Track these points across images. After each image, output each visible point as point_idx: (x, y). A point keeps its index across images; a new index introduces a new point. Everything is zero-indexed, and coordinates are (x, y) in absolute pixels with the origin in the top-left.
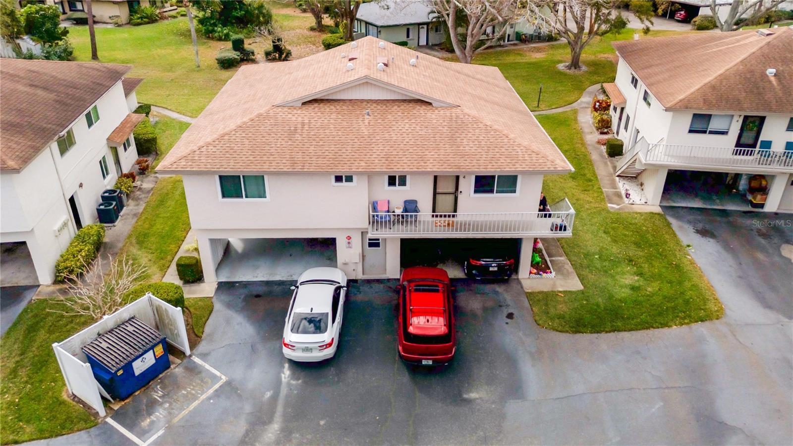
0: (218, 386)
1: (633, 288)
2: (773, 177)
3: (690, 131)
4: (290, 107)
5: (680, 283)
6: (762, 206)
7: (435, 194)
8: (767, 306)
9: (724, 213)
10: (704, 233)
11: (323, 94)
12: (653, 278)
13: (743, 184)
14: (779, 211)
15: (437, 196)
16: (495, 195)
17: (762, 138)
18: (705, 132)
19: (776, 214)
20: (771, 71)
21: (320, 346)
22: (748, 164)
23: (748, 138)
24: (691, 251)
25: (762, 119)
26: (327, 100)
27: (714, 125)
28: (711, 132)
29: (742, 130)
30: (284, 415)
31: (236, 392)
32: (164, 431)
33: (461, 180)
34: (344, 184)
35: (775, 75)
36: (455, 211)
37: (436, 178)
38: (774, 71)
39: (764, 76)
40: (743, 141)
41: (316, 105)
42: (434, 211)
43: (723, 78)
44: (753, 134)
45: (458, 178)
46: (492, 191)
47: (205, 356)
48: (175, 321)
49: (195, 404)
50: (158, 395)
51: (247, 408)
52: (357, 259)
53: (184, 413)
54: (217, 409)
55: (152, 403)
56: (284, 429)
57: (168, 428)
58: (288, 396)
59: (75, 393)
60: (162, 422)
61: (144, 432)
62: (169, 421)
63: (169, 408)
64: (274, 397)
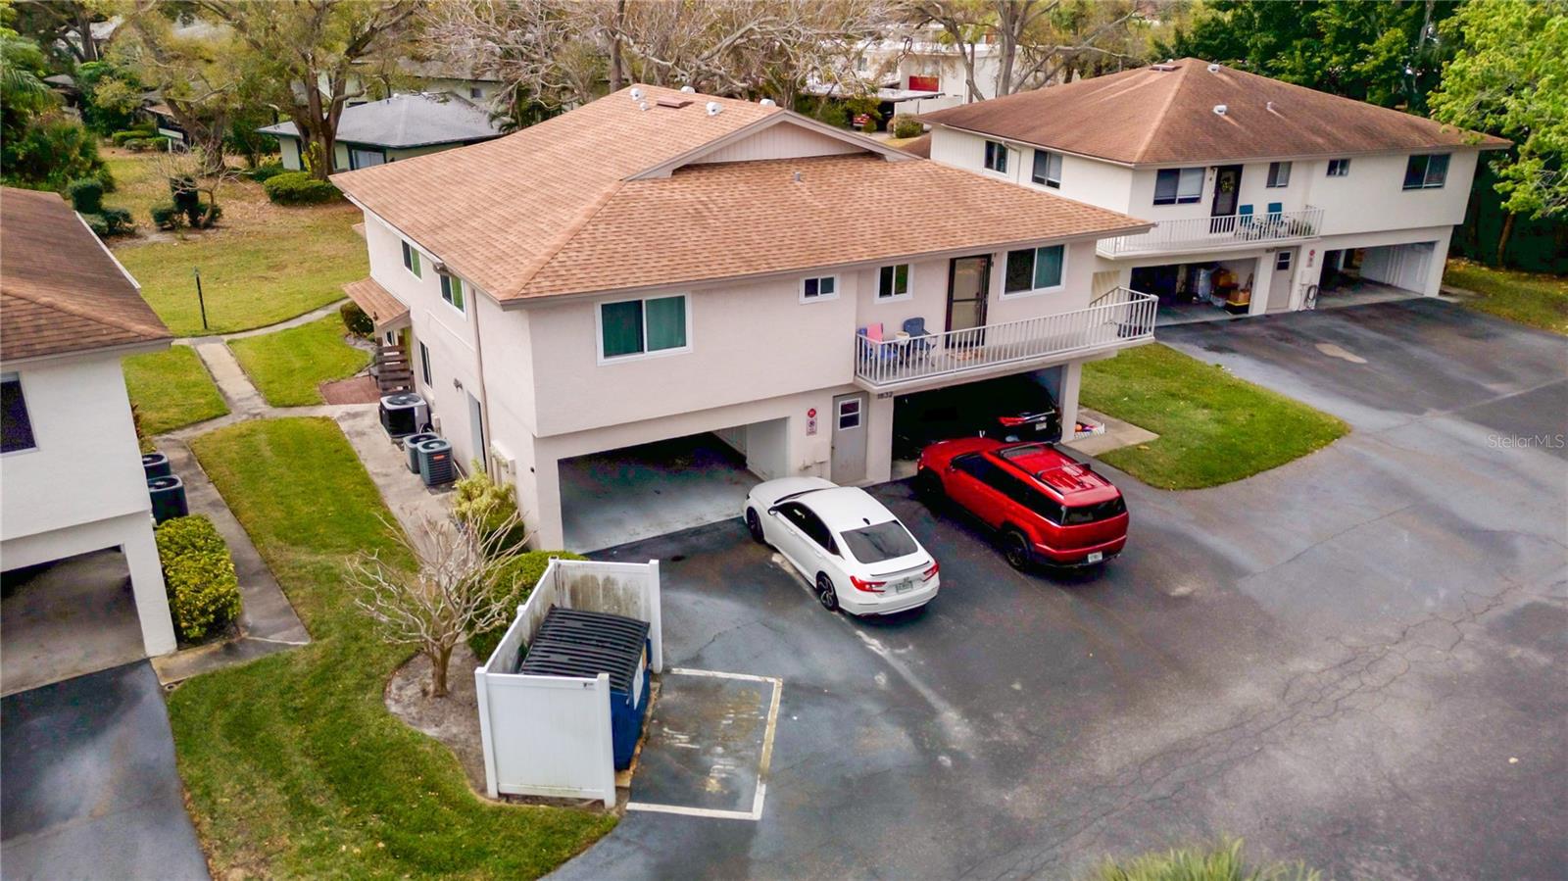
0: (779, 695)
1: (1217, 422)
2: (1256, 260)
3: (1157, 202)
4: (655, 180)
6: (1245, 309)
7: (950, 301)
10: (1214, 348)
11: (697, 157)
14: (1268, 313)
15: (954, 304)
16: (1034, 290)
17: (1241, 202)
18: (1171, 202)
19: (1267, 316)
20: (1217, 110)
21: (925, 573)
22: (1227, 244)
23: (1223, 207)
24: (1228, 370)
25: (1237, 170)
26: (707, 165)
27: (1183, 191)
28: (1182, 201)
29: (1217, 192)
30: (944, 696)
31: (822, 692)
32: (764, 786)
33: (990, 266)
34: (821, 297)
35: (1228, 114)
36: (979, 330)
37: (953, 262)
38: (1223, 107)
39: (1214, 116)
40: (1220, 209)
41: (695, 174)
43: (1169, 121)
44: (1229, 195)
45: (987, 265)
46: (1029, 287)
47: (695, 661)
48: (632, 597)
49: (770, 732)
50: (682, 740)
51: (872, 708)
52: (826, 456)
53: (767, 750)
54: (821, 725)
55: (687, 756)
56: (969, 714)
57: (768, 778)
58: (917, 672)
59: (507, 789)
60: (744, 775)
61: (730, 800)
62: (755, 769)
63: (729, 753)
64: (896, 679)
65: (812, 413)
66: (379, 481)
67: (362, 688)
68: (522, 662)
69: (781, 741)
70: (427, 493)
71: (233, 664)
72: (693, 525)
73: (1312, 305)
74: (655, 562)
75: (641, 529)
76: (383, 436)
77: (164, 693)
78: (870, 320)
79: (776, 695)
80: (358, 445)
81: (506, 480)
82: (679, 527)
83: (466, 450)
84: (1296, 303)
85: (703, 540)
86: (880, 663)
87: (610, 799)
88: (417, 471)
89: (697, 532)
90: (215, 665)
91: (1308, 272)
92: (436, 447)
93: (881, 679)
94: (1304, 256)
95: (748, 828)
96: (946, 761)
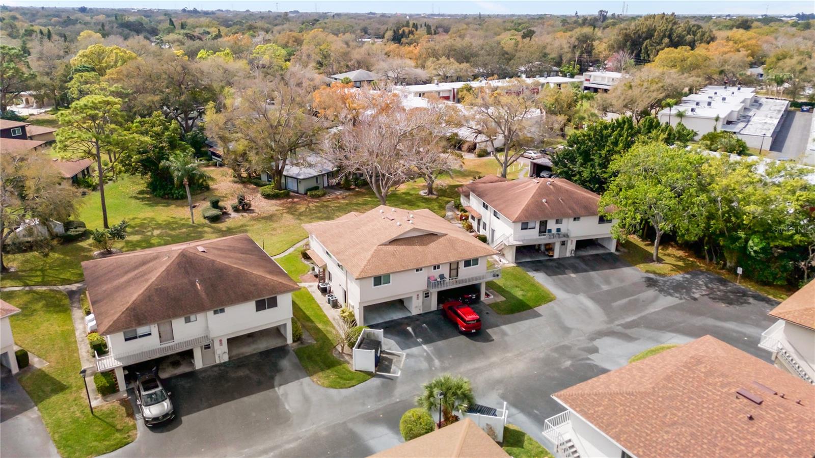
1: (523, 295)
2: (554, 243)
3: (522, 229)
4: (386, 245)
5: (538, 290)
6: (553, 256)
8: (568, 292)
9: (540, 261)
10: (536, 270)
11: (396, 237)
12: (528, 291)
13: (543, 248)
15: (451, 271)
16: (471, 267)
17: (548, 228)
18: (527, 229)
19: (558, 258)
20: (544, 200)
22: (544, 240)
23: (543, 230)
24: (535, 278)
25: (546, 221)
26: (397, 239)
27: (530, 225)
28: (530, 229)
29: (540, 226)
33: (459, 263)
34: (419, 272)
35: (546, 202)
36: (457, 276)
37: (450, 264)
39: (542, 203)
40: (541, 230)
41: (394, 242)
42: (450, 277)
43: (528, 205)
44: (544, 227)
45: (458, 263)
46: (470, 265)
47: (390, 349)
48: (378, 337)
49: (402, 362)
50: (386, 363)
51: (422, 359)
52: (421, 304)
53: (402, 365)
54: (412, 362)
55: (387, 366)
56: (440, 361)
57: (401, 370)
58: (432, 353)
59: (357, 369)
60: (397, 369)
61: (394, 373)
62: (399, 368)
63: (395, 365)
64: (428, 354)
65: (418, 295)
66: (321, 305)
67: (328, 351)
68: (359, 347)
69: (405, 364)
70: (332, 309)
71: (303, 346)
72: (391, 320)
73: (573, 255)
74: (382, 330)
75: (380, 321)
76: (319, 293)
77: (294, 351)
78: (430, 275)
79: (404, 356)
80: (314, 295)
81: (351, 310)
82: (388, 320)
83: (341, 301)
84: (568, 255)
85: (393, 323)
86: (425, 351)
87: (374, 372)
88: (329, 303)
89: (392, 321)
90: (300, 346)
91: (571, 246)
92: (334, 299)
93: (425, 354)
94: (569, 242)
95: (397, 377)
96: (433, 368)
